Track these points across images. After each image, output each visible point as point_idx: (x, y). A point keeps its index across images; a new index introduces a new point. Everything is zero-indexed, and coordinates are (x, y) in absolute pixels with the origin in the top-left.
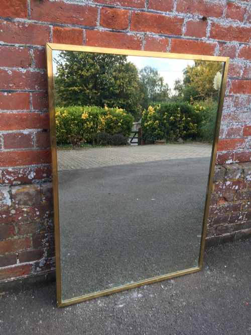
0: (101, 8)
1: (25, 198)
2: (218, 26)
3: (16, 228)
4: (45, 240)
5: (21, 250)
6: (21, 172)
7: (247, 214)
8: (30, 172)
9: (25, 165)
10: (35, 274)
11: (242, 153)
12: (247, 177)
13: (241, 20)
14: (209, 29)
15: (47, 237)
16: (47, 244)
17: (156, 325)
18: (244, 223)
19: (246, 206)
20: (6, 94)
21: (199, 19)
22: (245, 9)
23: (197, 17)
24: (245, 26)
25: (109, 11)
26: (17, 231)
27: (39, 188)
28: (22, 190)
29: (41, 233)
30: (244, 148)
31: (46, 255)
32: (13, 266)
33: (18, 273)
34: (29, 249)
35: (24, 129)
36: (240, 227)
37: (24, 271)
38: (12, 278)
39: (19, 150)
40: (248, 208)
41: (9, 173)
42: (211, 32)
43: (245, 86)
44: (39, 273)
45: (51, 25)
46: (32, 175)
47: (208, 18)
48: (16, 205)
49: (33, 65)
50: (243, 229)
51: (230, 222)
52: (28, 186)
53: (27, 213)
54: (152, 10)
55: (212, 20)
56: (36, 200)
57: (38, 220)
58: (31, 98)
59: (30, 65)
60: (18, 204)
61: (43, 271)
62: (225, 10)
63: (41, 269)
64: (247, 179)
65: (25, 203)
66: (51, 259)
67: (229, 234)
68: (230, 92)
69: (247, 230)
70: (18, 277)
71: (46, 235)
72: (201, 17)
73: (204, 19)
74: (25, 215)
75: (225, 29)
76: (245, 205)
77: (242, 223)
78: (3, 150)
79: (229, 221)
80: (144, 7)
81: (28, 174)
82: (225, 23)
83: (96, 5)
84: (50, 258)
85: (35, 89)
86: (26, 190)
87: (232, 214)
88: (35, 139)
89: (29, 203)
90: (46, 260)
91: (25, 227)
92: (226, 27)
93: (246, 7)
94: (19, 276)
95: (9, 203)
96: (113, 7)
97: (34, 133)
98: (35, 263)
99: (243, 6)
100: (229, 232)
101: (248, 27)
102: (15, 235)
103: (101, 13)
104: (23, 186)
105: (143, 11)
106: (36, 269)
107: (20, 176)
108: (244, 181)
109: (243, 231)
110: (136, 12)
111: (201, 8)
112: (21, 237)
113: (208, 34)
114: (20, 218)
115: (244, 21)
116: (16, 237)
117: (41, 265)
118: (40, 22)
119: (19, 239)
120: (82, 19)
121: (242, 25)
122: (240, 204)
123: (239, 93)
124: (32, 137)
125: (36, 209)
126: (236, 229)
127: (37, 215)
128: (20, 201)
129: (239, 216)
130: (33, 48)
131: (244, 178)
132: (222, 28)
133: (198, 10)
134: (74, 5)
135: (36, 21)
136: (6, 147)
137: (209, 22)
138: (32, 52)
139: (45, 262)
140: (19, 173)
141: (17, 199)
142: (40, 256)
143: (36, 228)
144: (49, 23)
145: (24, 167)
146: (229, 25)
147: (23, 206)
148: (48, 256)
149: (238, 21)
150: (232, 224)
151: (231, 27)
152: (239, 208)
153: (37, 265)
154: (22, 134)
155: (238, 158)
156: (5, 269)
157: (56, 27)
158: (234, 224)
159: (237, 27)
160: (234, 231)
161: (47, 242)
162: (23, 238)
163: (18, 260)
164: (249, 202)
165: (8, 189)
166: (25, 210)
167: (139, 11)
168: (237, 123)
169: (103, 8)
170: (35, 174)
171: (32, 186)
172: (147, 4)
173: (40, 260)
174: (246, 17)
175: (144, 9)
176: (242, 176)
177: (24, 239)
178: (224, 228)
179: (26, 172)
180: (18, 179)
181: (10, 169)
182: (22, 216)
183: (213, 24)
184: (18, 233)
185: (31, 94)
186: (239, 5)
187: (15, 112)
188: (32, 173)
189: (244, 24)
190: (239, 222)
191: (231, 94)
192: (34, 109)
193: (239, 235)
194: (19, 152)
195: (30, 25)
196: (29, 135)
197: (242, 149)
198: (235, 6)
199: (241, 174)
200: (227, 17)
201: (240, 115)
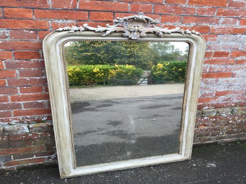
1: (39, 129)
3: (33, 142)
5: (37, 151)
7: (226, 132)
8: (43, 117)
9: (39, 114)
10: (48, 162)
11: (217, 103)
18: (225, 136)
19: (225, 128)
20: (25, 87)
28: (38, 126)
31: (56, 153)
32: (31, 158)
34: (43, 151)
35: (38, 100)
36: (222, 138)
37: (39, 161)
38: (30, 164)
39: (35, 109)
40: (227, 129)
41: (28, 118)
48: (33, 132)
52: (41, 124)
58: (44, 88)
60: (35, 131)
61: (54, 161)
63: (52, 160)
65: (39, 131)
69: (228, 139)
70: (35, 163)
74: (40, 136)
77: (223, 136)
78: (23, 109)
79: (211, 136)
86: (39, 125)
88: (47, 104)
89: (43, 131)
91: (40, 141)
95: (28, 131)
97: (46, 101)
98: (48, 157)
100: (211, 141)
106: (48, 159)
109: (225, 140)
112: (37, 145)
114: (36, 138)
116: (32, 146)
117: (52, 158)
119: (35, 146)
122: (219, 127)
124: (44, 103)
125: (48, 133)
126: (217, 139)
127: (48, 136)
129: (220, 133)
136: (25, 108)
139: (55, 157)
140: (35, 118)
141: (33, 129)
150: (214, 137)
152: (219, 129)
154: (37, 103)
155: (214, 106)
156: (25, 160)
158: (216, 137)
164: (227, 126)
165: (27, 125)
166: (40, 134)
168: (209, 91)
171: (45, 123)
173: (51, 156)
177: (39, 146)
178: (207, 139)
179: (40, 117)
180: (35, 121)
181: (28, 117)
182: (37, 136)
184: (34, 144)
187: (31, 94)
190: (220, 136)
192: (45, 92)
193: (221, 142)
196: (42, 102)
201: (211, 88)
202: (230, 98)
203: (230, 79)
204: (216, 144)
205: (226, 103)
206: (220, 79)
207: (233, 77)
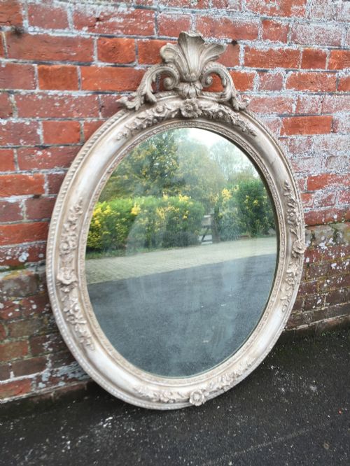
0: (97, 38)
1: (16, 287)
2: (254, 51)
3: (6, 328)
4: (47, 343)
5: (15, 359)
6: (9, 253)
7: (328, 297)
8: (21, 252)
9: (14, 243)
10: (38, 392)
11: (310, 213)
12: (321, 245)
13: (285, 41)
14: (242, 55)
15: (49, 339)
16: (51, 350)
17: (205, 451)
18: (326, 310)
19: (325, 285)
21: (228, 43)
22: (287, 27)
23: (225, 41)
24: (291, 47)
25: (108, 41)
26: (7, 333)
27: (33, 273)
28: (11, 277)
29: (41, 333)
30: (311, 207)
31: (49, 364)
32: (6, 381)
33: (13, 392)
34: (26, 358)
35: (9, 196)
36: (320, 315)
37: (21, 388)
38: (6, 400)
40: (328, 287)
42: (246, 59)
43: (301, 124)
44: (43, 390)
45: (34, 63)
46: (24, 256)
47: (238, 42)
48: (4, 297)
49: (16, 114)
50: (325, 317)
51: (306, 309)
52: (19, 271)
53: (20, 307)
54: (164, 37)
55: (244, 44)
56: (31, 289)
57: (35, 317)
58: (16, 156)
59: (11, 114)
60: (7, 295)
61: (48, 389)
62: (260, 30)
63: (44, 385)
64: (320, 247)
65: (16, 294)
66: (58, 371)
67: (306, 326)
68: (282, 134)
69: (331, 319)
70: (14, 398)
71: (48, 336)
72: (230, 41)
73: (234, 43)
74: (18, 310)
75: (263, 53)
76: (323, 284)
77: (323, 309)
79: (304, 308)
80: (154, 34)
81: (19, 256)
82: (262, 46)
83: (91, 36)
84: (55, 369)
85: (20, 144)
86: (15, 276)
87: (307, 297)
88: (24, 209)
89: (22, 293)
90: (52, 372)
91: (19, 326)
92: (265, 51)
93: (289, 24)
94: (15, 395)
96: (113, 37)
97: (23, 201)
98: (37, 376)
99: (284, 24)
100: (305, 323)
101: (295, 49)
102: (5, 338)
103: (98, 46)
104: (12, 271)
105: (152, 38)
106: (37, 385)
107: (8, 258)
108: (317, 251)
109: (326, 320)
110: (144, 40)
111: (229, 30)
112: (14, 340)
113: (242, 62)
114: (10, 314)
115: (288, 42)
116: (7, 341)
117: (44, 379)
118: (21, 61)
119: (11, 343)
120: (75, 54)
121: (286, 47)
122: (316, 283)
123: (294, 134)
124: (20, 206)
125: (32, 302)
126: (315, 319)
127: (33, 310)
128: (9, 290)
129: (317, 300)
130: (13, 93)
131: (316, 246)
132: (259, 52)
133: (225, 33)
134: (62, 37)
135: (15, 60)
137: (242, 47)
138: (12, 98)
139: (49, 375)
140: (7, 255)
141: (4, 289)
142: (41, 366)
143: (33, 327)
144: (32, 61)
145: (13, 246)
146: (268, 48)
147: (13, 298)
148: (53, 367)
149: (281, 42)
150: (308, 312)
151: (271, 50)
152: (316, 288)
153: (39, 379)
154: (6, 203)
155: (306, 220)
157: (41, 66)
158: (312, 312)
159: (280, 50)
160: (312, 321)
161: (51, 346)
162: (17, 342)
163: (12, 373)
164: (328, 279)
166: (17, 303)
167: (148, 40)
168: (298, 174)
169: (99, 39)
170: (28, 255)
171: (24, 270)
172: (157, 30)
173: (42, 373)
174: (289, 36)
175: (154, 36)
176: (313, 244)
177: (18, 344)
178: (298, 318)
179: (15, 253)
180: (6, 262)
182: (13, 311)
183: (247, 49)
184: (9, 334)
185: (15, 151)
186: (279, 22)
188: (24, 253)
189: (289, 45)
190: (318, 309)
191: (283, 136)
192: (21, 169)
193: (321, 326)
194: (5, 226)
195: (8, 65)
196: (17, 204)
197: (309, 209)
198: (273, 24)
199: (311, 240)
200: (265, 38)
201: (301, 163)
202: (330, 198)
203: (329, 138)
204: (312, 332)
205: (325, 212)
206: (314, 136)
207: (334, 132)
